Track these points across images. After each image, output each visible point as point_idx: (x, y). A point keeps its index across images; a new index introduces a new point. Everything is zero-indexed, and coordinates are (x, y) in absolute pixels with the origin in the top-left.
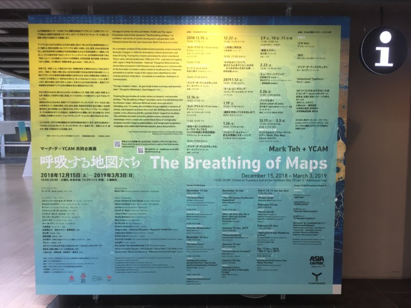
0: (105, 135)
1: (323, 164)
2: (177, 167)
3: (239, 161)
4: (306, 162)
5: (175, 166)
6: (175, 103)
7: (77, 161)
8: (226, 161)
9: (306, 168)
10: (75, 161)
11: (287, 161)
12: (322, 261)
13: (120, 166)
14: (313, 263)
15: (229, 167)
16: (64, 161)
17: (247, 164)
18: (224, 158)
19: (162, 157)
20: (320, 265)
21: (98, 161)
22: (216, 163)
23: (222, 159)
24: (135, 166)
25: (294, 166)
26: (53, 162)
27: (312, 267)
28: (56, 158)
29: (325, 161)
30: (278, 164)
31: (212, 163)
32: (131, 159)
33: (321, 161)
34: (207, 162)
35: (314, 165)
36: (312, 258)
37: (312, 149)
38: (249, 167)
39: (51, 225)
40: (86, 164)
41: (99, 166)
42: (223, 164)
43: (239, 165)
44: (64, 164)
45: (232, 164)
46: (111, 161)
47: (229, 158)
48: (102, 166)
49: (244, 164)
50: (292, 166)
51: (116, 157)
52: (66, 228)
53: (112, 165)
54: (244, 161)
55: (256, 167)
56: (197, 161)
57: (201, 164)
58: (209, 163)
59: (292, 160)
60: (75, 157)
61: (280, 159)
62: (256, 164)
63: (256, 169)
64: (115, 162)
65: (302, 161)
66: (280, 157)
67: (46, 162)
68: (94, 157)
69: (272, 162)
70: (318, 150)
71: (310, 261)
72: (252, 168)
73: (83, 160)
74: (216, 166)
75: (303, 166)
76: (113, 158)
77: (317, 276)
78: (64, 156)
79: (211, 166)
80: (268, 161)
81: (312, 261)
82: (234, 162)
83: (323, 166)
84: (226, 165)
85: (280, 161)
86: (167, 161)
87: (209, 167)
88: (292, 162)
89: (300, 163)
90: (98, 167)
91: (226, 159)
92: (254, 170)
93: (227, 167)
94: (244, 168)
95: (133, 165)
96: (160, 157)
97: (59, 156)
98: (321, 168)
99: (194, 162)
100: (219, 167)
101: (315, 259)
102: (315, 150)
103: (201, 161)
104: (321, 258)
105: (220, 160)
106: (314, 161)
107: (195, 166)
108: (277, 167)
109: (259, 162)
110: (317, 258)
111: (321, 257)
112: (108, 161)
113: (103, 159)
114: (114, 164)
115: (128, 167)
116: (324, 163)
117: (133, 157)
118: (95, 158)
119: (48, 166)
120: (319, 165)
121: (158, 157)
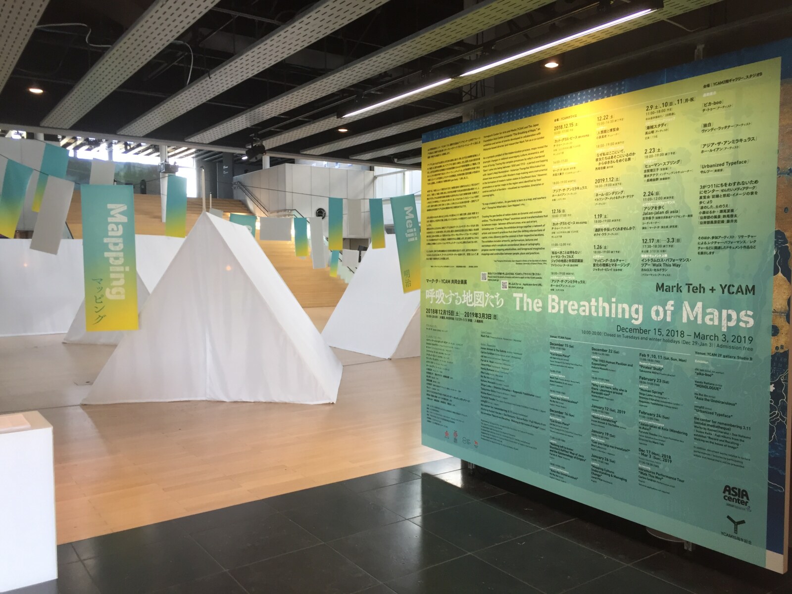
0: (474, 266)
1: (746, 319)
2: (540, 309)
3: (614, 305)
4: (716, 313)
5: (538, 308)
6: (540, 221)
7: (452, 296)
8: (596, 304)
9: (716, 323)
10: (450, 296)
11: (684, 308)
12: (745, 499)
13: (486, 305)
14: (729, 499)
15: (601, 314)
16: (442, 296)
17: (623, 310)
18: (593, 300)
19: (525, 295)
20: (741, 506)
21: (468, 297)
22: (584, 306)
23: (591, 301)
24: (499, 305)
25: (696, 318)
26: (434, 296)
27: (728, 505)
28: (437, 291)
29: (750, 313)
30: (669, 313)
31: (579, 306)
32: (496, 296)
33: (743, 313)
34: (573, 305)
35: (729, 318)
36: (727, 489)
37: (726, 290)
38: (627, 316)
39: (433, 369)
40: (459, 300)
41: (469, 303)
42: (593, 309)
43: (613, 311)
44: (442, 300)
45: (604, 308)
46: (479, 298)
47: (601, 299)
48: (470, 303)
49: (620, 311)
50: (692, 318)
51: (483, 293)
52: (443, 375)
53: (480, 303)
54: (620, 306)
55: (636, 316)
56: (562, 302)
57: (566, 307)
58: (576, 307)
59: (693, 307)
60: (450, 291)
61: (672, 305)
62: (637, 311)
63: (637, 319)
64: (481, 300)
65: (709, 310)
66: (672, 302)
67: (430, 296)
68: (464, 291)
69: (661, 309)
70: (738, 292)
71: (724, 492)
72: (631, 318)
73: (456, 295)
74: (584, 311)
75: (711, 320)
76: (480, 294)
77: (737, 524)
78: (442, 290)
79: (578, 310)
80: (654, 308)
81: (727, 493)
82: (606, 305)
83: (747, 322)
84: (597, 311)
85: (672, 308)
86: (529, 301)
87: (576, 312)
88: (692, 311)
89: (704, 314)
90: (468, 305)
91: (597, 301)
92: (633, 321)
93: (598, 314)
94: (620, 316)
95: (498, 304)
96: (523, 295)
97: (439, 290)
98: (742, 324)
99: (559, 303)
100: (587, 314)
101: (732, 492)
102: (731, 291)
103: (566, 302)
104: (744, 493)
105: (589, 302)
106: (730, 311)
107: (559, 310)
108: (669, 319)
109: (641, 307)
110: (737, 491)
111: (744, 491)
112: (476, 297)
113: (472, 295)
114: (481, 302)
115: (493, 306)
116: (749, 316)
117: (497, 293)
118: (466, 294)
119: (431, 301)
120: (739, 320)
121: (521, 295)
